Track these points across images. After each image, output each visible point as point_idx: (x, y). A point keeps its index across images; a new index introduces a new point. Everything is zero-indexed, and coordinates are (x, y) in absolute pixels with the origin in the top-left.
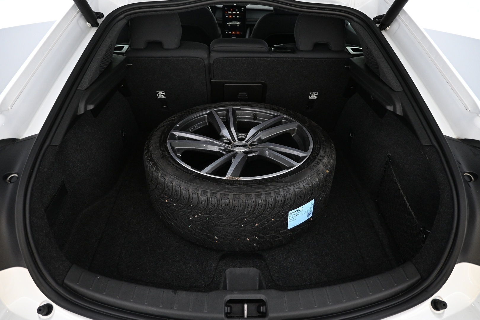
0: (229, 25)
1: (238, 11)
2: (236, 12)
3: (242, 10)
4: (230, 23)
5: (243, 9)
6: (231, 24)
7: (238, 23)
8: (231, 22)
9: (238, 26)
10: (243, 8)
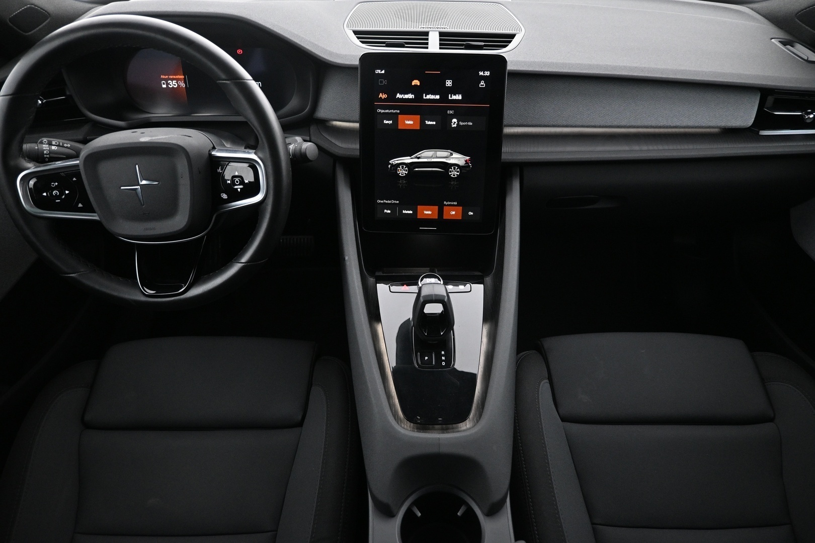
0: (402, 172)
1: (454, 91)
2: (444, 99)
3: (482, 84)
4: (408, 160)
5: (483, 78)
6: (411, 166)
7: (458, 159)
8: (410, 154)
9: (454, 173)
10: (487, 73)
